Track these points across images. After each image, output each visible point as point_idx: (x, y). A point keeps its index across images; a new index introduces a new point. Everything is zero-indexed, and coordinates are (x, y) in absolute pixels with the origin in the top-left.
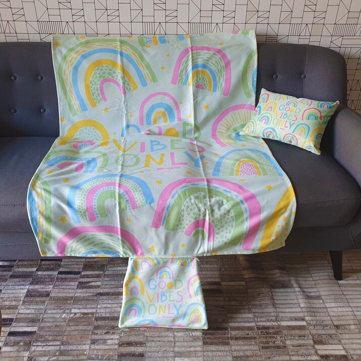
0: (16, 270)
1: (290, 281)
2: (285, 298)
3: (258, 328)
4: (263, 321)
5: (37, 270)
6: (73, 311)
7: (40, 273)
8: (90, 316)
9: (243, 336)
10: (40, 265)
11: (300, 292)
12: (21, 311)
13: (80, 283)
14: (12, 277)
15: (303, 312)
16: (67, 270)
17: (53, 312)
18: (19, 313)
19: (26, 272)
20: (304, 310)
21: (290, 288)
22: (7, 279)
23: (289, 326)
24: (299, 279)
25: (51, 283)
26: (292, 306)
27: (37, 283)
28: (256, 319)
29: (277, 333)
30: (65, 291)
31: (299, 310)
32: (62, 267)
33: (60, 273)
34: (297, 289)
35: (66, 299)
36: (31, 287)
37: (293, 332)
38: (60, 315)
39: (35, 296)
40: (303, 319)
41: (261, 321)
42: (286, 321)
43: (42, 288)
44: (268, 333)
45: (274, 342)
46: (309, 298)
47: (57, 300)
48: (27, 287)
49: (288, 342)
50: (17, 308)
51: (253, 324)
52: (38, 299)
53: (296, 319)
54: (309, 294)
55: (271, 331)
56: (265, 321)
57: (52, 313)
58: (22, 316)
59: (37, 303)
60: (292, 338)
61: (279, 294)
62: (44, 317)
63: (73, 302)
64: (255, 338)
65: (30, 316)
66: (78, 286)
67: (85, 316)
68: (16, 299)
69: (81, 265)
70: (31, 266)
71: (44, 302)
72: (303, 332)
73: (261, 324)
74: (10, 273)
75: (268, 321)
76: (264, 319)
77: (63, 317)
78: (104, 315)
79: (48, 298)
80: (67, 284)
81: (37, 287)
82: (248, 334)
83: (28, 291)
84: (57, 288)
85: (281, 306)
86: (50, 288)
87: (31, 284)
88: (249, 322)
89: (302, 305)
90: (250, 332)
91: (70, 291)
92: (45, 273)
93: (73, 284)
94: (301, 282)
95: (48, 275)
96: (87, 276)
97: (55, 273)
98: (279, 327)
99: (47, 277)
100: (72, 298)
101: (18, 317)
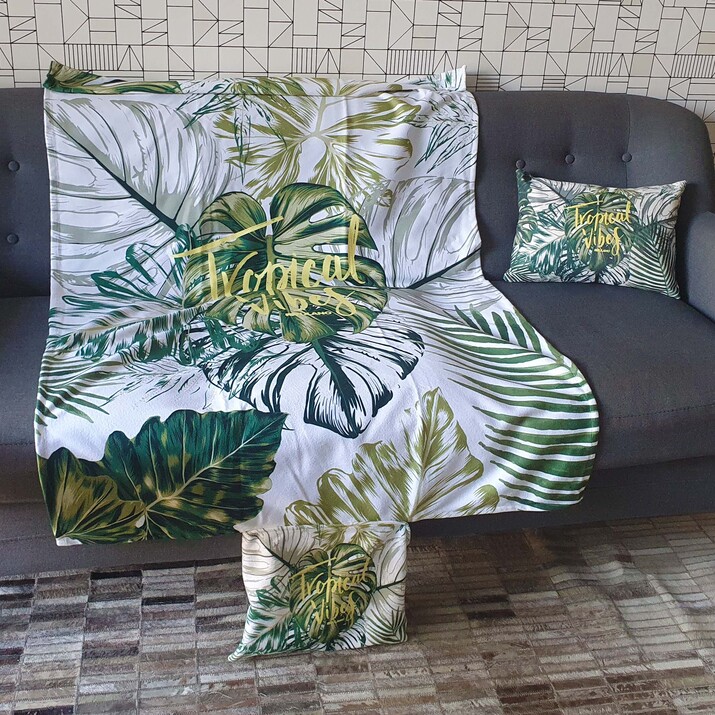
0: (41, 602)
1: (646, 581)
2: (647, 616)
3: (611, 680)
4: (615, 666)
5: (91, 600)
6: (204, 679)
7: (99, 605)
8: (246, 685)
9: (585, 698)
10: (94, 590)
11: (674, 602)
12: (84, 690)
13: (200, 620)
14: (35, 618)
15: (690, 641)
16: (159, 594)
17: (159, 684)
18: (81, 695)
19: (66, 606)
20: (691, 637)
21: (650, 595)
22: (27, 624)
23: (671, 672)
24: (663, 577)
25: (133, 625)
26: (665, 631)
27: (100, 628)
28: (601, 663)
29: (650, 686)
30: (172, 639)
31: (682, 637)
32: (148, 589)
33: (147, 602)
34: (666, 598)
35: (179, 657)
36: (90, 637)
37: (681, 682)
38: (177, 691)
39: (104, 655)
40: (695, 656)
41: (611, 666)
42: (663, 661)
43: (117, 637)
44: (633, 688)
45: (650, 705)
46: (693, 612)
47: (161, 658)
48: (81, 637)
49: (678, 702)
50: (72, 684)
51: (597, 673)
52: (115, 661)
53: (681, 656)
54: (691, 605)
55: (638, 683)
56: (620, 665)
57: (159, 688)
58: (90, 699)
59: (115, 669)
60: (684, 693)
61: (633, 610)
62: (142, 696)
63: (198, 661)
64: (610, 700)
65: (108, 698)
66: (197, 627)
67: (235, 687)
68: (63, 665)
69: (190, 581)
70: (74, 592)
71: (130, 667)
72: (701, 681)
73: (614, 671)
74: (29, 611)
75: (627, 663)
76: (617, 662)
77: (185, 693)
78: (276, 682)
79: (137, 657)
80: (169, 623)
81: (102, 636)
82: (593, 694)
83: (86, 646)
84: (150, 633)
85: (642, 633)
86: (133, 636)
87: (87, 629)
88: (588, 670)
89: (685, 628)
90: (597, 689)
91: (183, 638)
92: (111, 604)
93: (184, 622)
94: (669, 584)
95: (119, 608)
96: (212, 604)
97: (136, 603)
98: (651, 674)
99: (118, 612)
100: (191, 652)
101: (82, 701)
